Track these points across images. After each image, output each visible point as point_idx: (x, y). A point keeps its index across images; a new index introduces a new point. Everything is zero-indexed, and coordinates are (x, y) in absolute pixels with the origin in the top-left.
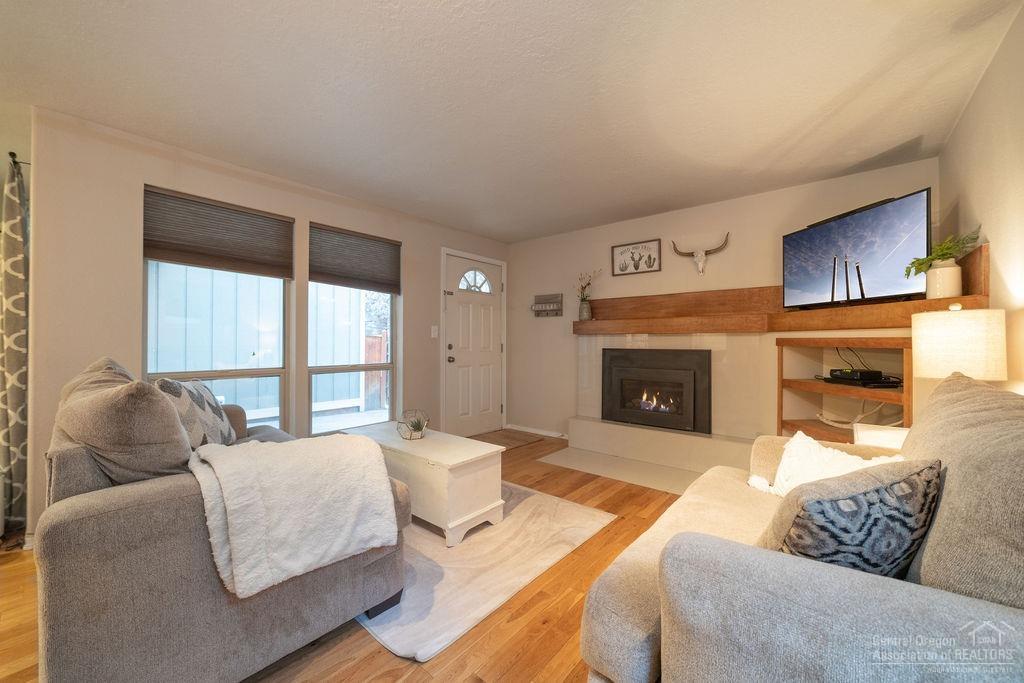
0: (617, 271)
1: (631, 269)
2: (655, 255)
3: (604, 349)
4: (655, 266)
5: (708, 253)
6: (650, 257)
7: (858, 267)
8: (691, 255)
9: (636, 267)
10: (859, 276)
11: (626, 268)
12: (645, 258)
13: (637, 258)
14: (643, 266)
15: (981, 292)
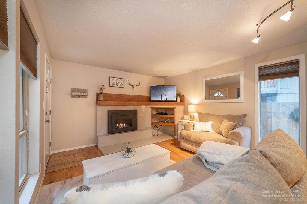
0: (111, 85)
1: (115, 85)
2: (123, 83)
3: (108, 111)
4: (123, 86)
5: (136, 86)
6: (121, 83)
9: (117, 85)
11: (114, 85)
12: (120, 83)
13: (117, 82)
14: (119, 85)
15: (184, 101)
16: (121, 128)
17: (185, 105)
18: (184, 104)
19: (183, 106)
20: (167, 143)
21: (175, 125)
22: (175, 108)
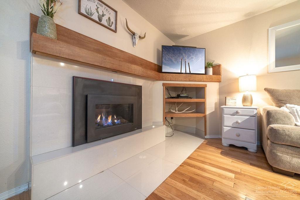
1: (96, 18)
2: (113, 20)
4: (113, 28)
5: (140, 37)
6: (109, 18)
7: (189, 63)
8: (133, 34)
10: (189, 66)
11: (92, 15)
12: (106, 17)
14: (104, 22)
15: (220, 75)
16: (108, 126)
17: (222, 81)
18: (220, 78)
19: (218, 83)
20: (203, 151)
21: (205, 117)
22: (206, 86)
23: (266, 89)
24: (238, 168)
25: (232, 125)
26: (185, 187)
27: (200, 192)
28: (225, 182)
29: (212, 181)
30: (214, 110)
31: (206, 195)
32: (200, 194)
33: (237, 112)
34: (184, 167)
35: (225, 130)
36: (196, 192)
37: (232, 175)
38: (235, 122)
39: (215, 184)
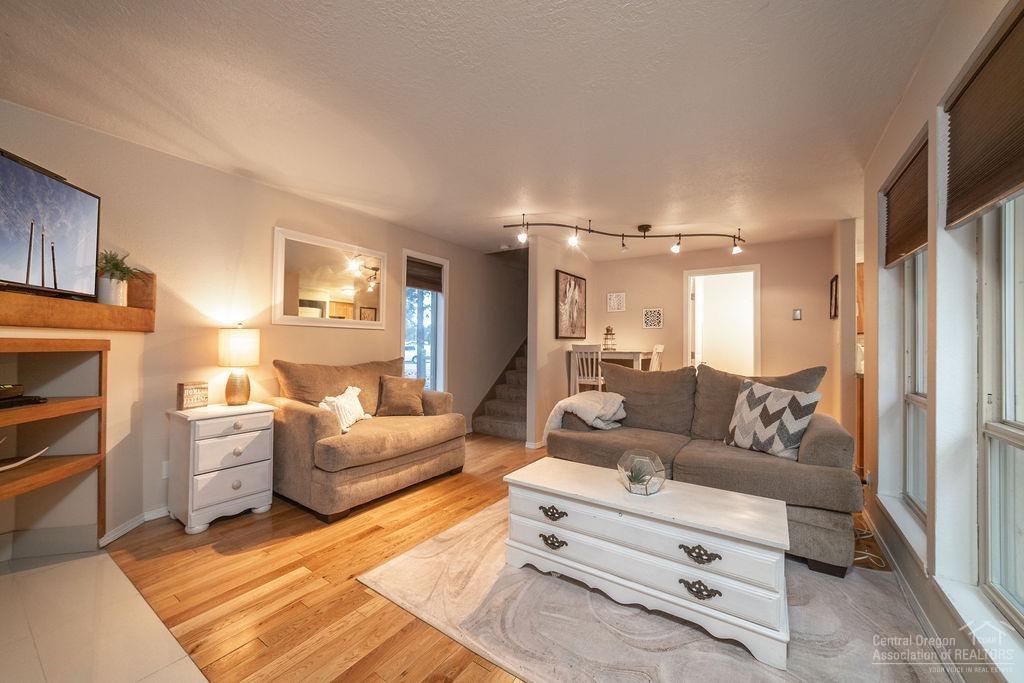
7: (53, 248)
10: (53, 260)
15: (150, 308)
17: (156, 329)
18: (152, 321)
19: (143, 336)
21: (101, 465)
22: (106, 345)
23: (277, 364)
24: (290, 554)
25: (222, 463)
26: (282, 658)
27: (313, 633)
28: (310, 588)
29: (298, 604)
30: (128, 432)
31: (326, 626)
32: (317, 636)
33: (236, 427)
34: (205, 645)
35: (200, 486)
36: (308, 642)
37: (302, 571)
38: (230, 454)
39: (309, 602)
